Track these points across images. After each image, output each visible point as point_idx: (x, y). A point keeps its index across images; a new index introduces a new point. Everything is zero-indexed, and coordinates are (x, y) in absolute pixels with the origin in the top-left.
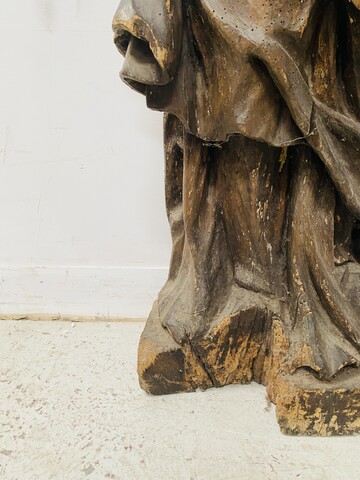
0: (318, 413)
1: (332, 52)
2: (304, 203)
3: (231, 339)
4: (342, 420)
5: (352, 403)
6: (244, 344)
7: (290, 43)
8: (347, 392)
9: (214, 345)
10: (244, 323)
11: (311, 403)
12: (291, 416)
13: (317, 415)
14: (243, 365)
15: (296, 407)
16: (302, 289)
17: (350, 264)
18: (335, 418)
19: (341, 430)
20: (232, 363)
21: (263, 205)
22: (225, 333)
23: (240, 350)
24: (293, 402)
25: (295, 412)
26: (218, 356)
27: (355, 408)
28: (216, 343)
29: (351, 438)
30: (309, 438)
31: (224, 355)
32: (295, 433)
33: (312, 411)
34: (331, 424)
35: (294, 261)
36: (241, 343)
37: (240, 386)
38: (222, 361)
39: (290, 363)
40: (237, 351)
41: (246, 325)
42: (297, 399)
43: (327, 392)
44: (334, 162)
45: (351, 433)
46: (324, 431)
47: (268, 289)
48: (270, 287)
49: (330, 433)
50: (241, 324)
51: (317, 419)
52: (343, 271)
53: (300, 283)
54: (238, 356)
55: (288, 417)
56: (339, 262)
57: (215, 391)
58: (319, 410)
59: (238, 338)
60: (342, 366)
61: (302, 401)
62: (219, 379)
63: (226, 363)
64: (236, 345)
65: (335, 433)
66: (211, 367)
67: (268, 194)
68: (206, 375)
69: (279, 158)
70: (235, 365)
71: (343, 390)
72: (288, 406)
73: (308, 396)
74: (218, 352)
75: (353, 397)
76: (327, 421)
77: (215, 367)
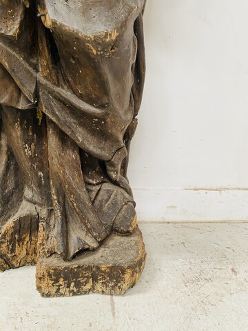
0: (61, 281)
1: (46, 49)
2: (53, 145)
3: (17, 236)
4: (78, 285)
5: (82, 274)
6: (27, 239)
7: (10, 43)
8: (79, 267)
9: (3, 240)
10: (24, 225)
11: (55, 275)
12: (43, 285)
13: (61, 283)
14: (30, 253)
15: (46, 279)
16: (56, 201)
17: (105, 184)
18: (73, 284)
19: (78, 291)
20: (21, 252)
21: (30, 147)
22: (10, 232)
23: (25, 243)
24: (43, 276)
25: (46, 282)
26: (9, 248)
27: (85, 277)
28: (5, 239)
29: (86, 296)
30: (58, 298)
31: (14, 246)
32: (48, 295)
33: (57, 281)
34: (71, 288)
35: (51, 183)
36: (25, 238)
37: (31, 267)
38: (13, 250)
39: (46, 250)
40: (23, 244)
41: (26, 226)
42: (46, 274)
43: (66, 268)
44: (59, 120)
45: (85, 293)
46: (67, 293)
47: (41, 202)
48: (41, 200)
49: (71, 294)
50: (22, 226)
51: (61, 285)
52: (98, 188)
53: (55, 197)
54: (25, 247)
55: (42, 285)
56: (94, 183)
57: (11, 271)
58: (62, 279)
59: (22, 235)
60: (77, 250)
61: (49, 275)
62: (14, 263)
63: (17, 252)
64: (21, 240)
65: (74, 294)
66: (5, 255)
67: (33, 139)
68: (3, 261)
69: (36, 116)
70: (24, 252)
71: (76, 266)
72: (40, 279)
73: (53, 271)
74: (8, 245)
75: (83, 270)
76: (68, 286)
77: (9, 255)
